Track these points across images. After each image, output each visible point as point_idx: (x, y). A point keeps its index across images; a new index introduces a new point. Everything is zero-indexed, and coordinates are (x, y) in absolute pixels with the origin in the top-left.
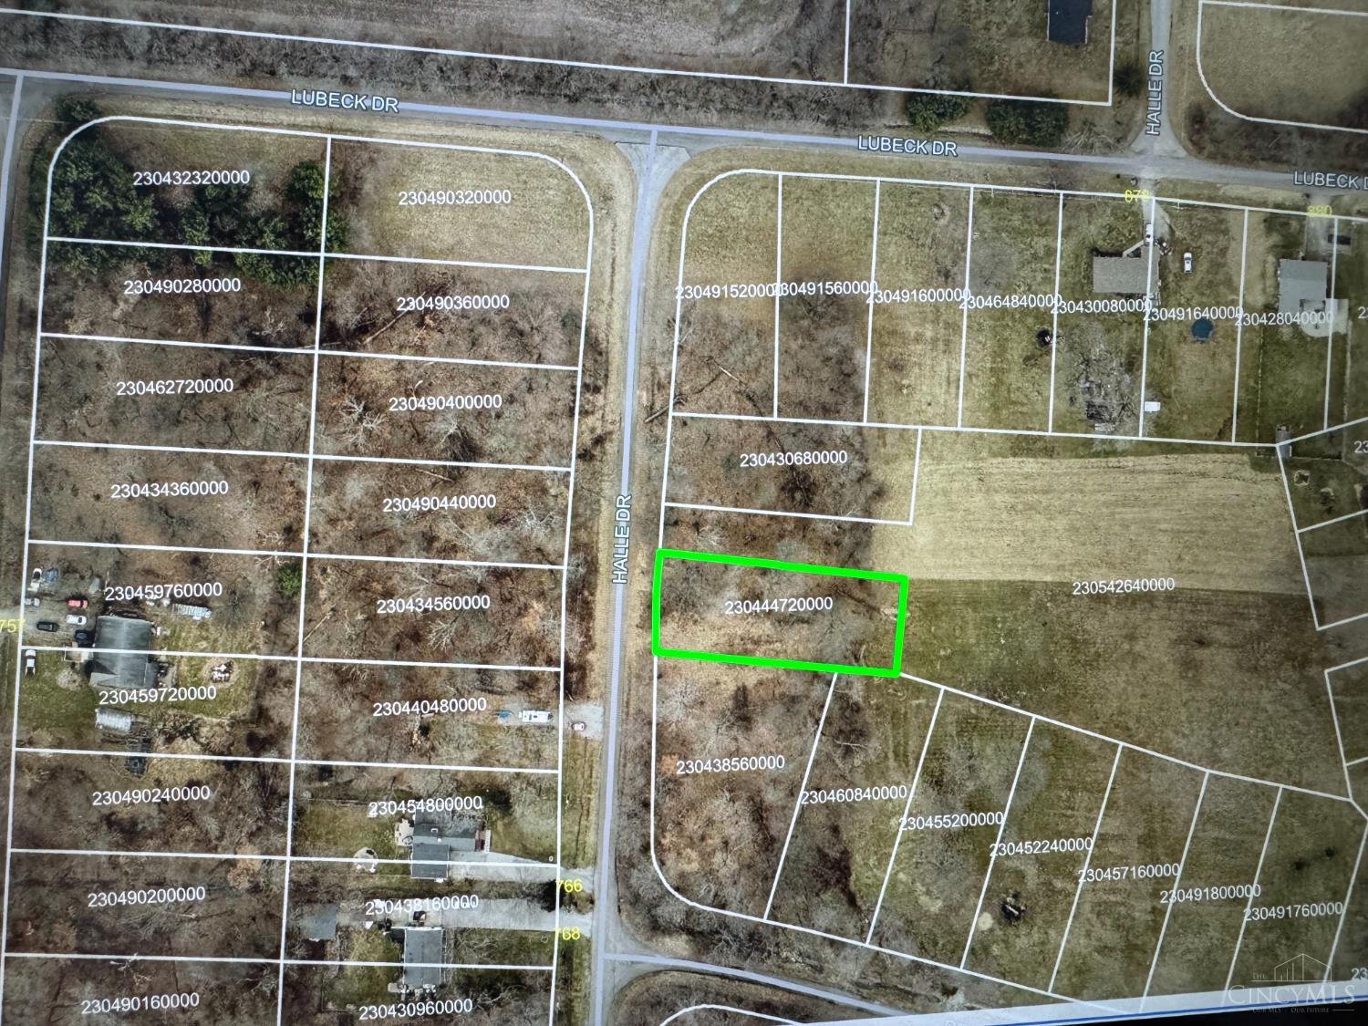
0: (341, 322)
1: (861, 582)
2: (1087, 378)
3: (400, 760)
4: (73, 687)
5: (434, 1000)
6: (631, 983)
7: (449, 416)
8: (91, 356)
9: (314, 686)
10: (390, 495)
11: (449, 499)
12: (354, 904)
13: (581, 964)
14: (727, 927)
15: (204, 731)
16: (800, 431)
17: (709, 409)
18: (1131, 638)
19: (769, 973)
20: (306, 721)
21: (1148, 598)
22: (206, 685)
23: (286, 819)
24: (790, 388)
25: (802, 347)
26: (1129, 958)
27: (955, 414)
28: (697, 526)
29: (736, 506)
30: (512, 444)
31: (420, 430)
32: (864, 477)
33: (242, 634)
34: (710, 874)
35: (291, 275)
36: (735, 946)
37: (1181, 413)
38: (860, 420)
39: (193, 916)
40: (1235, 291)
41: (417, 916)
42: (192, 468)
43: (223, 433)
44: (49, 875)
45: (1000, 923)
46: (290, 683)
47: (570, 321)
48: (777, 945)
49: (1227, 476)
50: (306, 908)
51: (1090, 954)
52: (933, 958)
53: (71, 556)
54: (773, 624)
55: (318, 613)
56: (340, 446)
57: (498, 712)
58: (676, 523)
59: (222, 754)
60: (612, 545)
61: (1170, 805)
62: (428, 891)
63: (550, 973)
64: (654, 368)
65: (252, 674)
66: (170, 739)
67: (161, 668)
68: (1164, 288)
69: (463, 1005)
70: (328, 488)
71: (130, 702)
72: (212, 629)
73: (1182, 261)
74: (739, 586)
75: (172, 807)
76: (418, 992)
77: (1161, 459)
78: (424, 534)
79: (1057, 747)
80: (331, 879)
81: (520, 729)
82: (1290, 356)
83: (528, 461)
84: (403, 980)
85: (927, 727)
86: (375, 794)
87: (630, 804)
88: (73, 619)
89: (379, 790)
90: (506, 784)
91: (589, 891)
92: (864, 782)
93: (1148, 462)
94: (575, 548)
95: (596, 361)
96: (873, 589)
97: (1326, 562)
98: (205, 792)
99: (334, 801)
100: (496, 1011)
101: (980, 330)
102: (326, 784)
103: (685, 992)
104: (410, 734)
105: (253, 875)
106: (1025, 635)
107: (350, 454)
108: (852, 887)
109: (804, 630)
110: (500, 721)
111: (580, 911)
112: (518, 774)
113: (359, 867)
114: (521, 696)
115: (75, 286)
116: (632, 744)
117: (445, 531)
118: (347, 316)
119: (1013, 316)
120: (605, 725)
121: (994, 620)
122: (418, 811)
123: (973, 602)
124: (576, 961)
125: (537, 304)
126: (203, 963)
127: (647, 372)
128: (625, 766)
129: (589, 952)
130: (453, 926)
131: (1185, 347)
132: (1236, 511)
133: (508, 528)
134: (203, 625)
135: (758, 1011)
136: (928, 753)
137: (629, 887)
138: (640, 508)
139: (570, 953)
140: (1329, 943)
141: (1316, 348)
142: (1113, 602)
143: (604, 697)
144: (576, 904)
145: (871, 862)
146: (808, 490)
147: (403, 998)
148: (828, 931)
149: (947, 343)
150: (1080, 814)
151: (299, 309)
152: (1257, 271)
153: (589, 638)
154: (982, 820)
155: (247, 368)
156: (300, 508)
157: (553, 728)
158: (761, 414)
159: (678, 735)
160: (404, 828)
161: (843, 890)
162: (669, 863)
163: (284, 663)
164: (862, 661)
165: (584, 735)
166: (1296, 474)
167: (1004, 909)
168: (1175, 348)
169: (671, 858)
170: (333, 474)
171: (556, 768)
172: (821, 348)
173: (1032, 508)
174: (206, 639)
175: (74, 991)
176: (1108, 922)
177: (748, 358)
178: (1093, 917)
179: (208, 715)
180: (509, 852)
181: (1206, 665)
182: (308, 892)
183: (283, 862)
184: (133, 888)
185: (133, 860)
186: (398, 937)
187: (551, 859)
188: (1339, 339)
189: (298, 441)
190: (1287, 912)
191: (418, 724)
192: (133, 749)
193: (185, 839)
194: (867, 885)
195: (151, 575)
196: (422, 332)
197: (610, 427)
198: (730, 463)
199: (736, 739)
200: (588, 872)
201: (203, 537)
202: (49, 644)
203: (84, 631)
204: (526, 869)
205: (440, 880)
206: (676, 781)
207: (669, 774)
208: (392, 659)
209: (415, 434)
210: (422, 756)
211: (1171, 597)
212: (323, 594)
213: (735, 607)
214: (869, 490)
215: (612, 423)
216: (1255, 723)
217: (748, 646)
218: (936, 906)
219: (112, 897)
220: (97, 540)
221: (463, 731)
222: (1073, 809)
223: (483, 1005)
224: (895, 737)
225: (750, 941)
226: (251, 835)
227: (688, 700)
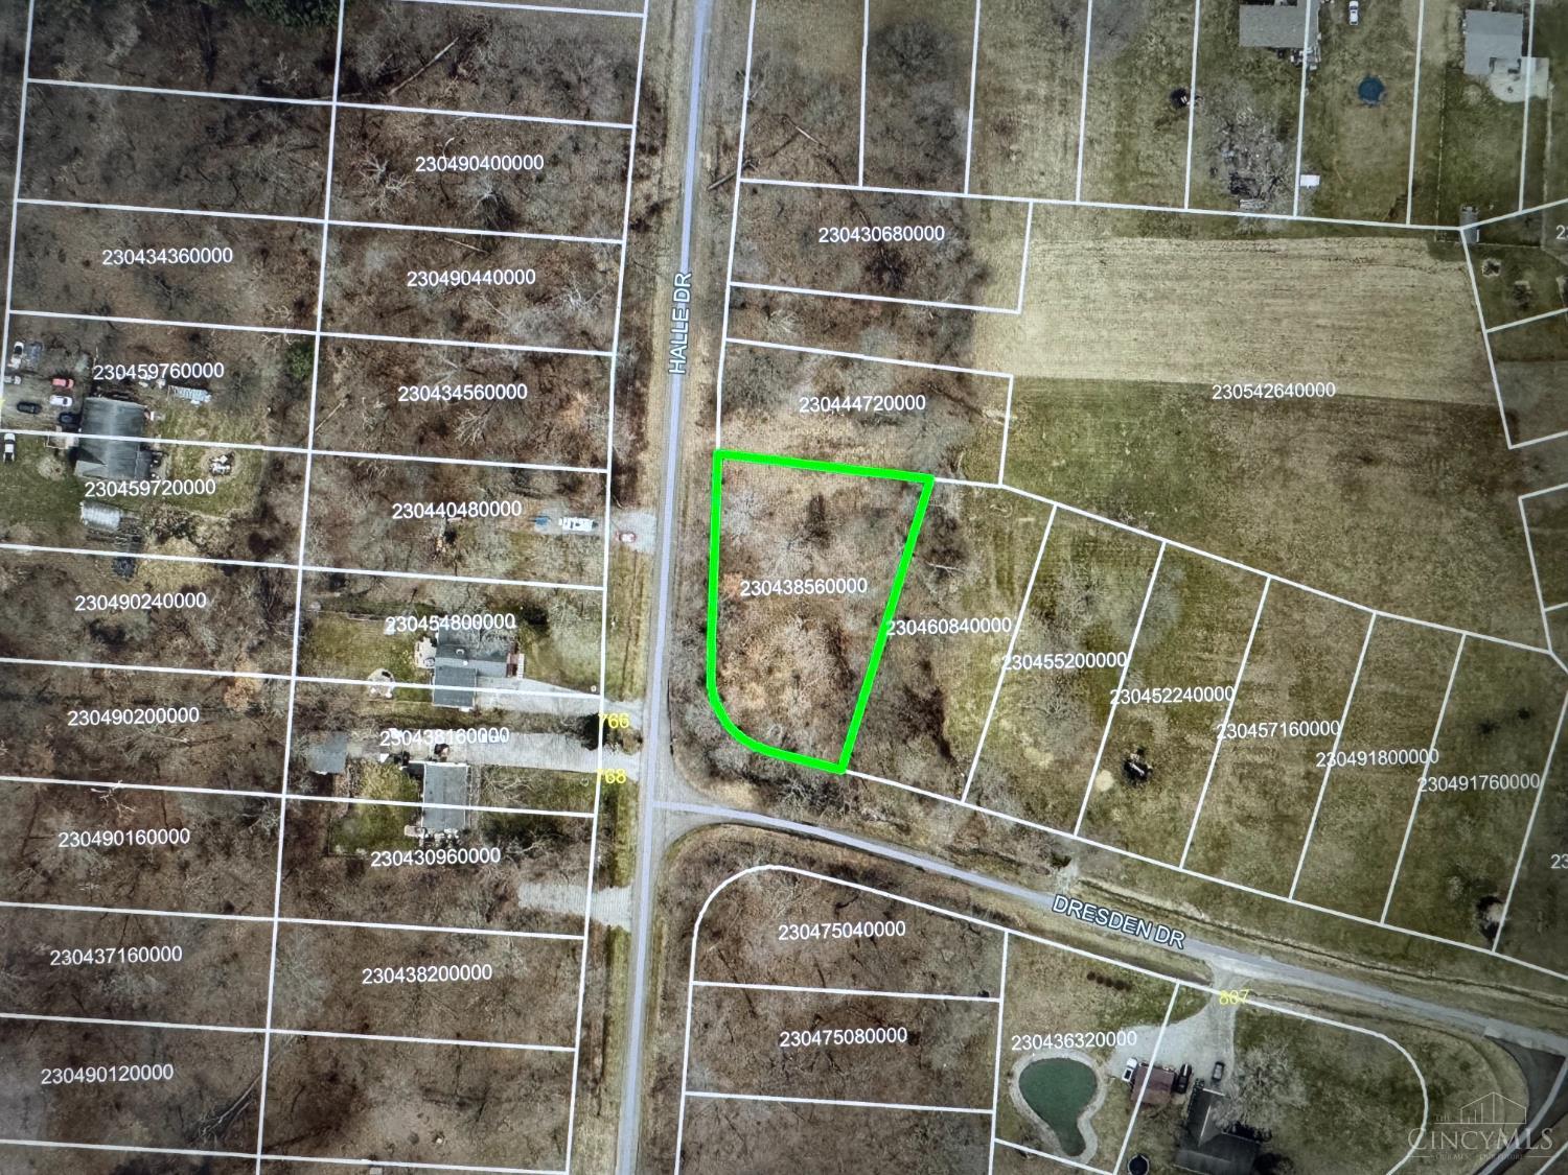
0: (362, 70)
1: (960, 377)
2: (1231, 147)
3: (422, 570)
4: (56, 477)
5: (457, 847)
6: (684, 837)
7: (483, 178)
8: (82, 105)
9: (326, 482)
10: (415, 268)
11: (482, 274)
12: (369, 733)
13: (626, 813)
14: (797, 776)
15: (201, 529)
16: (890, 202)
17: (783, 175)
18: (1282, 452)
19: (846, 831)
20: (316, 522)
21: (1304, 405)
22: (204, 479)
23: (291, 633)
24: (878, 152)
25: (892, 106)
26: (1279, 830)
27: (1073, 185)
28: (767, 310)
29: (814, 288)
30: (554, 212)
31: (451, 195)
32: (964, 256)
33: (245, 422)
34: (777, 712)
35: (307, 17)
36: (807, 798)
37: (1344, 189)
38: (960, 189)
39: (185, 740)
40: (1412, 46)
41: (439, 749)
42: (193, 233)
43: (228, 194)
44: (25, 688)
45: (1122, 784)
46: (298, 478)
47: (623, 72)
48: (856, 799)
49: (1401, 264)
50: (313, 736)
51: (1231, 823)
52: (1041, 822)
53: (56, 328)
54: (856, 425)
55: (332, 400)
56: (359, 211)
57: (535, 518)
58: (743, 306)
59: (220, 556)
60: (669, 329)
61: (1328, 650)
62: (451, 721)
63: (590, 821)
64: (720, 127)
65: (256, 466)
66: (162, 539)
67: (154, 457)
68: (1324, 43)
69: (490, 855)
70: (343, 258)
71: (119, 496)
72: (212, 415)
73: (1347, 11)
74: (816, 381)
75: (164, 614)
76: (438, 837)
77: (1320, 242)
78: (453, 313)
79: (1194, 578)
80: (340, 703)
81: (560, 538)
82: (1477, 123)
83: (573, 231)
84: (421, 822)
85: (1036, 550)
86: (393, 608)
87: (687, 630)
88: (57, 401)
89: (396, 604)
90: (543, 601)
91: (636, 728)
92: (960, 612)
93: (1304, 246)
94: (626, 332)
95: (653, 118)
96: (974, 388)
97: (1521, 370)
98: (201, 599)
99: (347, 615)
100: (527, 862)
101: (1104, 88)
102: (337, 595)
103: (747, 848)
104: (434, 540)
105: (253, 697)
106: (1154, 445)
107: (370, 220)
108: (946, 735)
109: (892, 433)
110: (537, 528)
111: (626, 751)
112: (557, 591)
113: (373, 691)
114: (561, 501)
115: (67, 27)
116: (688, 559)
117: (477, 309)
118: (370, 64)
119: (1142, 73)
120: (658, 536)
121: (1117, 427)
122: (442, 629)
123: (1092, 404)
124: (620, 808)
125: (586, 52)
126: (195, 794)
127: (711, 131)
128: (680, 584)
129: (636, 798)
130: (480, 762)
131: (1350, 112)
132: (1410, 305)
133: (548, 308)
134: (202, 410)
135: (833, 875)
136: (1037, 579)
137: (683, 724)
138: (701, 289)
139: (614, 800)
140: (1522, 824)
141: (1509, 115)
142: (1262, 409)
143: (656, 504)
144: (621, 742)
145: (969, 705)
146: (897, 271)
147: (421, 844)
148: (916, 784)
149: (1064, 102)
150: (1219, 660)
151: (314, 56)
152: (1437, 24)
153: (640, 436)
154: (1101, 662)
155: (256, 121)
156: (314, 281)
157: (596, 538)
158: (844, 182)
159: (742, 550)
160: (425, 648)
161: (934, 737)
162: (730, 698)
163: (292, 456)
164: (960, 471)
165: (633, 547)
166: (1484, 264)
167: (1127, 766)
168: (1337, 112)
169: (732, 692)
170: (351, 242)
171: (601, 584)
172: (915, 106)
173: (1164, 297)
174: (204, 426)
175: (51, 822)
176: (1253, 786)
177: (829, 118)
178: (1235, 782)
179: (205, 512)
180: (547, 680)
181: (1374, 487)
182: (312, 718)
183: (288, 682)
184: (119, 706)
185: (118, 674)
186: (416, 773)
187: (594, 688)
188: (1538, 104)
189: (312, 205)
190: (1471, 783)
191: (443, 529)
192: (122, 549)
193: (177, 652)
194: (963, 733)
195: (145, 353)
196: (453, 83)
197: (668, 194)
198: (807, 237)
199: (810, 557)
200: (637, 704)
201: (205, 311)
202: (30, 427)
203: (70, 414)
204: (565, 700)
205: (465, 709)
206: (740, 604)
207: (731, 596)
208: (414, 454)
209: (444, 198)
210: (447, 566)
211: (1332, 405)
212: (337, 378)
213: (811, 404)
214: (970, 271)
215: (672, 189)
216: (1434, 558)
217: (825, 449)
218: (1045, 761)
219: (95, 716)
220: (85, 312)
221: (494, 539)
222: (1211, 652)
223: (513, 855)
224: (997, 560)
225: (825, 792)
226: (252, 650)
227: (755, 509)
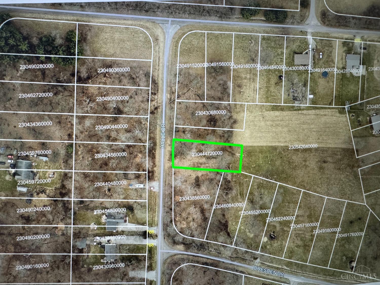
0: (82, 76)
1: (230, 147)
2: (293, 89)
3: (103, 198)
4: (10, 180)
5: (114, 264)
6: (168, 258)
7: (114, 102)
8: (11, 87)
9: (78, 178)
10: (98, 125)
11: (114, 126)
12: (91, 238)
13: (154, 253)
14: (194, 242)
15: (48, 191)
16: (213, 105)
17: (187, 99)
18: (305, 161)
19: (206, 254)
20: (76, 188)
21: (310, 150)
22: (48, 179)
23: (71, 215)
24: (209, 93)
25: (213, 81)
26: (305, 248)
27: (256, 99)
28: (184, 132)
29: (195, 126)
30: (131, 110)
31: (106, 106)
32: (231, 117)
33: (57, 164)
34: (189, 228)
35: (67, 63)
36: (197, 247)
37: (319, 98)
38: (229, 101)
39: (46, 242)
40: (334, 63)
41: (108, 241)
42: (41, 118)
43: (50, 108)
44: (6, 232)
45: (269, 240)
46: (71, 178)
47: (147, 75)
48: (208, 247)
49: (332, 116)
50: (78, 239)
51: (294, 247)
52: (251, 250)
53: (8, 143)
54: (206, 159)
55: (78, 158)
56: (83, 111)
57: (129, 185)
58: (178, 131)
59: (53, 198)
60: (160, 137)
61: (316, 206)
62: (111, 234)
63: (146, 256)
64: (171, 88)
65: (60, 175)
66: (38, 194)
67: (35, 174)
68: (314, 63)
69: (122, 265)
70: (80, 123)
71: (26, 184)
72: (49, 163)
73: (319, 55)
74: (196, 149)
75: (39, 212)
76: (109, 262)
77: (313, 111)
78: (107, 136)
79: (285, 192)
80: (84, 231)
81: (136, 189)
82: (349, 81)
83: (136, 114)
84: (105, 258)
85: (249, 187)
86: (96, 208)
87: (167, 209)
88: (9, 161)
89: (97, 207)
90: (132, 204)
91: (156, 233)
92: (231, 202)
93: (310, 112)
94: (150, 139)
95: (155, 86)
96: (233, 149)
97: (359, 139)
98: (48, 208)
99: (85, 210)
100: (131, 266)
101: (263, 75)
102: (82, 205)
103: (183, 260)
104: (105, 191)
105: (62, 231)
106: (276, 161)
107: (86, 113)
108: (229, 231)
109: (214, 160)
110: (130, 187)
111: (153, 239)
112: (135, 202)
113: (92, 228)
114: (136, 180)
115: (6, 67)
116: (167, 193)
117: (113, 135)
118: (84, 74)
119: (272, 72)
120: (159, 187)
121: (267, 157)
122: (108, 212)
123: (261, 152)
124: (153, 252)
125: (138, 70)
126: (50, 255)
127: (169, 89)
128: (165, 199)
129: (156, 250)
130: (119, 244)
131: (320, 79)
132: (334, 125)
133: (131, 134)
134: (46, 162)
135: (203, 265)
136: (249, 194)
137: (167, 232)
138: (168, 127)
139: (151, 250)
140: (359, 244)
141: (357, 79)
142: (300, 151)
143: (159, 180)
144: (152, 237)
145: (234, 224)
146: (215, 121)
147: (105, 263)
148: (222, 243)
149: (254, 79)
150: (291, 210)
151: (70, 73)
152: (340, 58)
153: (154, 164)
154: (264, 212)
155: (56, 90)
156: (72, 129)
157: (144, 189)
158: (202, 100)
159: (180, 190)
160: (104, 217)
161: (226, 232)
162: (178, 225)
163: (69, 172)
164: (231, 168)
165: (154, 190)
166: (351, 115)
167: (270, 236)
168: (318, 80)
169: (178, 224)
170: (81, 119)
171: (146, 200)
172: (218, 81)
173: (278, 125)
174: (47, 166)
175: (14, 263)
176: (299, 239)
177: (198, 85)
178: (295, 238)
179: (48, 187)
180: (134, 223)
181: (326, 168)
182: (77, 235)
183: (71, 227)
184: (29, 235)
185: (29, 227)
186: (103, 247)
187: (145, 225)
188: (363, 76)
189: (71, 110)
190: (348, 235)
191: (107, 188)
192: (28, 197)
193: (43, 221)
194: (233, 230)
195: (31, 148)
196: (105, 79)
197: (159, 105)
198: (193, 114)
199: (196, 191)
200: (156, 228)
201: (45, 137)
202: (3, 168)
203: (13, 164)
204: (139, 228)
205: (114, 231)
206: (180, 203)
207: (177, 201)
208: (99, 170)
209: (104, 107)
210: (108, 197)
211: (317, 150)
212: (80, 153)
213: (195, 154)
214: (232, 121)
215: (160, 103)
216: (340, 184)
217: (199, 165)
218: (252, 236)
219: (23, 238)
220: (15, 139)
221: (120, 190)
222: (289, 208)
223: (127, 265)
224: (240, 189)
225: (201, 246)
226: (62, 220)
227: (182, 180)
